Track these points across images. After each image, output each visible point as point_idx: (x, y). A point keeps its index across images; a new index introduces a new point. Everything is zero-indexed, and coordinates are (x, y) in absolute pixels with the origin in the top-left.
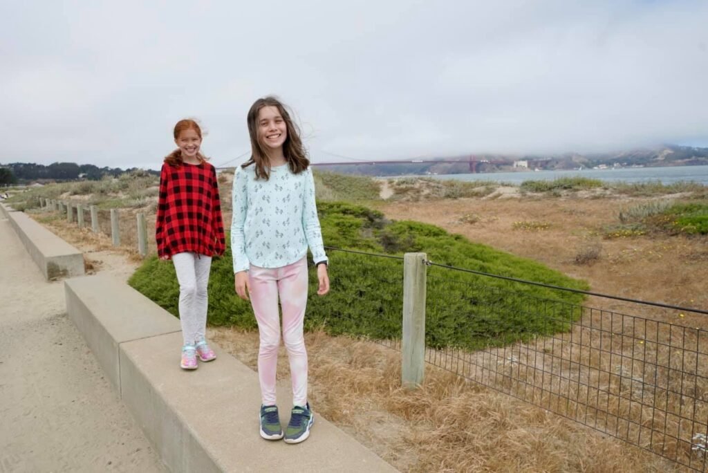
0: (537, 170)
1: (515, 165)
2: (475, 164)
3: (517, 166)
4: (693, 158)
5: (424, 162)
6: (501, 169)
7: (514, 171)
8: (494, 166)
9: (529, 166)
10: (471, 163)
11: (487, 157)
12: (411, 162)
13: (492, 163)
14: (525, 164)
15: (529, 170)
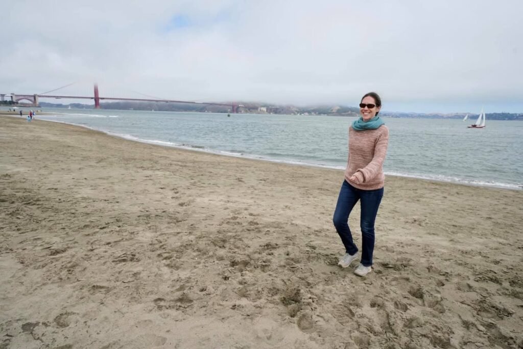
0: (271, 113)
1: (259, 109)
2: (236, 107)
3: (260, 110)
4: (350, 112)
5: (203, 103)
6: (251, 112)
7: (259, 113)
8: (247, 109)
9: (267, 111)
10: (233, 106)
11: (243, 103)
12: (194, 103)
13: (246, 107)
14: (264, 109)
15: (267, 113)
